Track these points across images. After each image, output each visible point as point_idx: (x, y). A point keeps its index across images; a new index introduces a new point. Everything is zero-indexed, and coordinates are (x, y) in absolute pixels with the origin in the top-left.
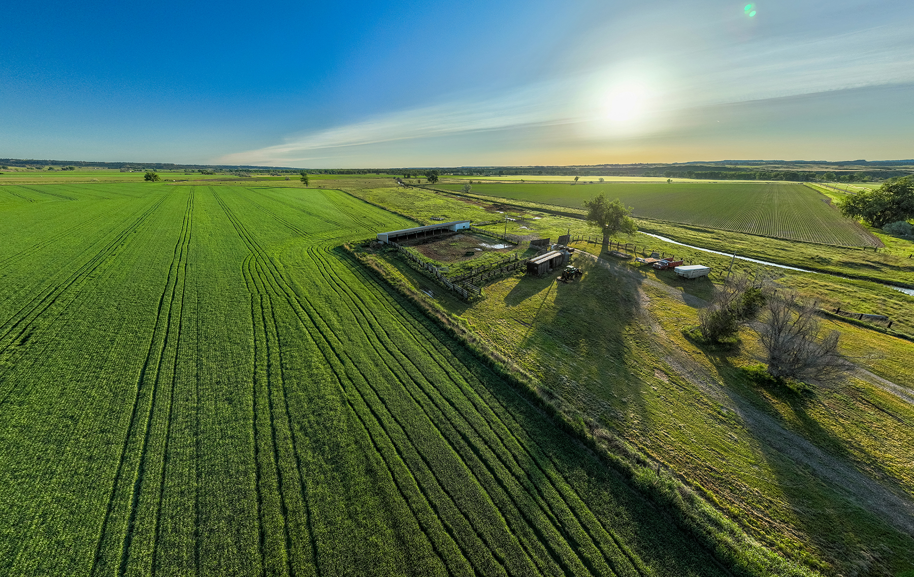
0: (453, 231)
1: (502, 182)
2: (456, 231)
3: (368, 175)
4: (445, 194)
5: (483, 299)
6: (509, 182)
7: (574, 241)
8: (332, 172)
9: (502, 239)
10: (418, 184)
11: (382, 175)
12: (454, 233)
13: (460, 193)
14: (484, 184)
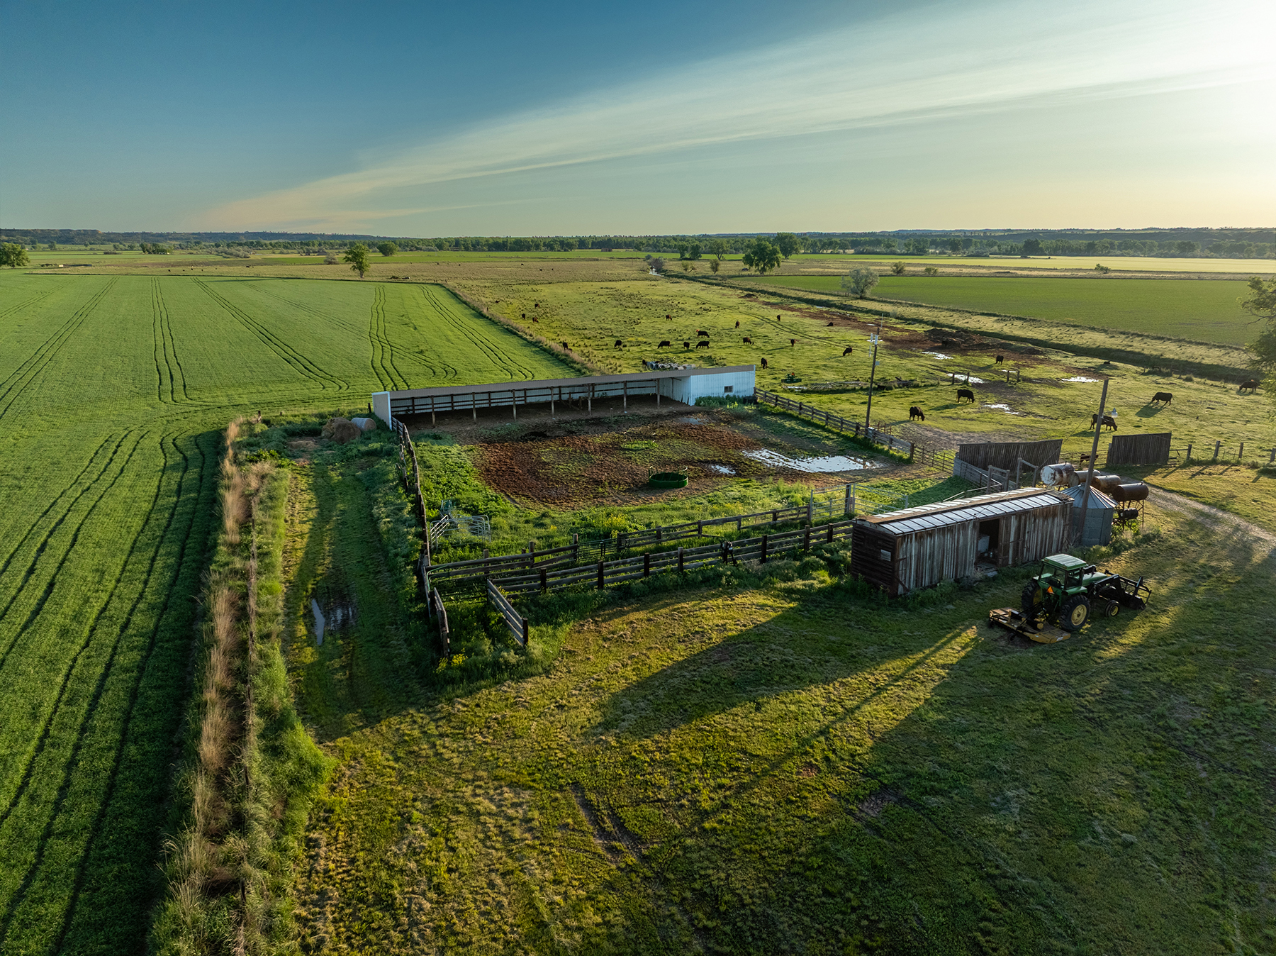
0: (680, 403)
1: (1019, 272)
2: (692, 403)
3: (576, 253)
4: (773, 300)
5: (520, 673)
6: (1045, 273)
7: (1191, 462)
8: (475, 245)
9: (854, 440)
10: (712, 273)
11: (616, 252)
12: (682, 409)
13: (831, 298)
14: (949, 275)
